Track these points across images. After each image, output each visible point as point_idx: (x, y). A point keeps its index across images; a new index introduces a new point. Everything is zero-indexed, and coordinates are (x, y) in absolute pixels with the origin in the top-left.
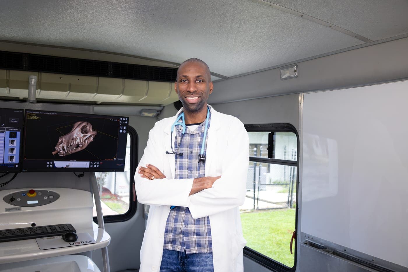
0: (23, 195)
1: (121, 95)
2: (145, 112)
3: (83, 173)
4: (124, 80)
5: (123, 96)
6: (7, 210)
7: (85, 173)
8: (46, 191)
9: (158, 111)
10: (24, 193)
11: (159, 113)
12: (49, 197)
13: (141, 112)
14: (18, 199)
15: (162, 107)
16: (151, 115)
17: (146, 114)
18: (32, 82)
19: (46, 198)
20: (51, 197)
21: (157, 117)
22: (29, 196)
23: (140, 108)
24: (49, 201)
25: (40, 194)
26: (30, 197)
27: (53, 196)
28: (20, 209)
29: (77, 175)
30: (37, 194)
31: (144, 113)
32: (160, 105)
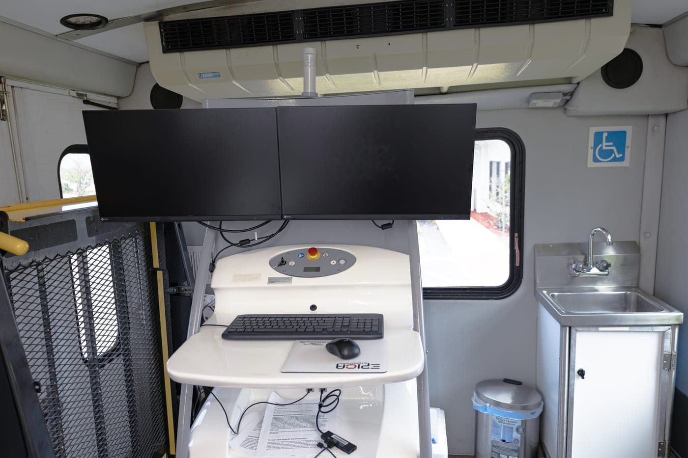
0: (300, 256)
1: (475, 65)
2: (538, 98)
3: (392, 223)
4: (479, 31)
5: (479, 66)
6: (272, 280)
7: (395, 221)
8: (337, 250)
9: (565, 94)
10: (302, 253)
11: (568, 97)
12: (338, 262)
13: (528, 101)
14: (292, 263)
15: (574, 84)
16: (550, 103)
17: (540, 103)
18: (307, 60)
19: (333, 262)
20: (342, 262)
21: (565, 107)
22: (309, 258)
23: (527, 92)
24: (338, 269)
25: (326, 254)
26: (309, 260)
27: (345, 260)
28: (289, 280)
29: (380, 226)
30: (322, 256)
31: (534, 101)
32: (568, 81)
